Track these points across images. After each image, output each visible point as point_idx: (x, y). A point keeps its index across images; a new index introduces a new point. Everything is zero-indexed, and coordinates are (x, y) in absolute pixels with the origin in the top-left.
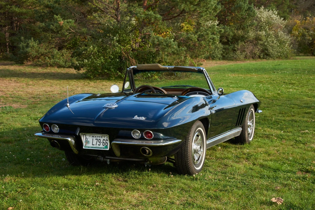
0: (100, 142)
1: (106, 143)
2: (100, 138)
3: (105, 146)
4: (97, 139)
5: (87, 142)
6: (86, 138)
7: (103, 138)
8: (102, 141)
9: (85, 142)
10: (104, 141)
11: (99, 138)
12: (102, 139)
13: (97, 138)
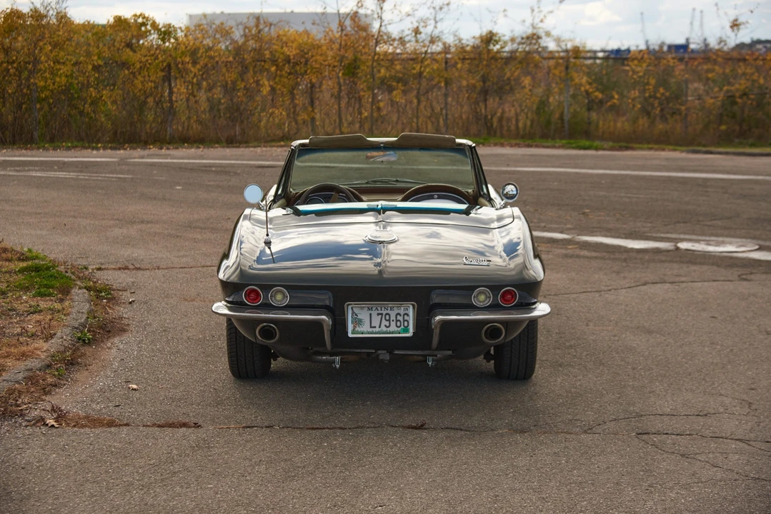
0: (389, 320)
1: (404, 321)
2: (389, 312)
3: (402, 327)
4: (382, 314)
5: (358, 322)
6: (353, 313)
7: (396, 311)
8: (393, 317)
9: (352, 323)
10: (398, 316)
11: (386, 312)
12: (393, 314)
13: (381, 312)
